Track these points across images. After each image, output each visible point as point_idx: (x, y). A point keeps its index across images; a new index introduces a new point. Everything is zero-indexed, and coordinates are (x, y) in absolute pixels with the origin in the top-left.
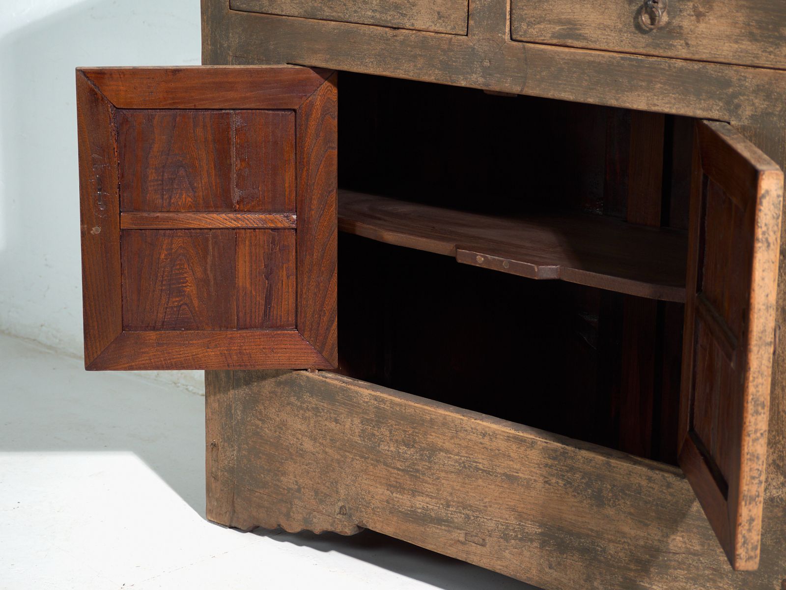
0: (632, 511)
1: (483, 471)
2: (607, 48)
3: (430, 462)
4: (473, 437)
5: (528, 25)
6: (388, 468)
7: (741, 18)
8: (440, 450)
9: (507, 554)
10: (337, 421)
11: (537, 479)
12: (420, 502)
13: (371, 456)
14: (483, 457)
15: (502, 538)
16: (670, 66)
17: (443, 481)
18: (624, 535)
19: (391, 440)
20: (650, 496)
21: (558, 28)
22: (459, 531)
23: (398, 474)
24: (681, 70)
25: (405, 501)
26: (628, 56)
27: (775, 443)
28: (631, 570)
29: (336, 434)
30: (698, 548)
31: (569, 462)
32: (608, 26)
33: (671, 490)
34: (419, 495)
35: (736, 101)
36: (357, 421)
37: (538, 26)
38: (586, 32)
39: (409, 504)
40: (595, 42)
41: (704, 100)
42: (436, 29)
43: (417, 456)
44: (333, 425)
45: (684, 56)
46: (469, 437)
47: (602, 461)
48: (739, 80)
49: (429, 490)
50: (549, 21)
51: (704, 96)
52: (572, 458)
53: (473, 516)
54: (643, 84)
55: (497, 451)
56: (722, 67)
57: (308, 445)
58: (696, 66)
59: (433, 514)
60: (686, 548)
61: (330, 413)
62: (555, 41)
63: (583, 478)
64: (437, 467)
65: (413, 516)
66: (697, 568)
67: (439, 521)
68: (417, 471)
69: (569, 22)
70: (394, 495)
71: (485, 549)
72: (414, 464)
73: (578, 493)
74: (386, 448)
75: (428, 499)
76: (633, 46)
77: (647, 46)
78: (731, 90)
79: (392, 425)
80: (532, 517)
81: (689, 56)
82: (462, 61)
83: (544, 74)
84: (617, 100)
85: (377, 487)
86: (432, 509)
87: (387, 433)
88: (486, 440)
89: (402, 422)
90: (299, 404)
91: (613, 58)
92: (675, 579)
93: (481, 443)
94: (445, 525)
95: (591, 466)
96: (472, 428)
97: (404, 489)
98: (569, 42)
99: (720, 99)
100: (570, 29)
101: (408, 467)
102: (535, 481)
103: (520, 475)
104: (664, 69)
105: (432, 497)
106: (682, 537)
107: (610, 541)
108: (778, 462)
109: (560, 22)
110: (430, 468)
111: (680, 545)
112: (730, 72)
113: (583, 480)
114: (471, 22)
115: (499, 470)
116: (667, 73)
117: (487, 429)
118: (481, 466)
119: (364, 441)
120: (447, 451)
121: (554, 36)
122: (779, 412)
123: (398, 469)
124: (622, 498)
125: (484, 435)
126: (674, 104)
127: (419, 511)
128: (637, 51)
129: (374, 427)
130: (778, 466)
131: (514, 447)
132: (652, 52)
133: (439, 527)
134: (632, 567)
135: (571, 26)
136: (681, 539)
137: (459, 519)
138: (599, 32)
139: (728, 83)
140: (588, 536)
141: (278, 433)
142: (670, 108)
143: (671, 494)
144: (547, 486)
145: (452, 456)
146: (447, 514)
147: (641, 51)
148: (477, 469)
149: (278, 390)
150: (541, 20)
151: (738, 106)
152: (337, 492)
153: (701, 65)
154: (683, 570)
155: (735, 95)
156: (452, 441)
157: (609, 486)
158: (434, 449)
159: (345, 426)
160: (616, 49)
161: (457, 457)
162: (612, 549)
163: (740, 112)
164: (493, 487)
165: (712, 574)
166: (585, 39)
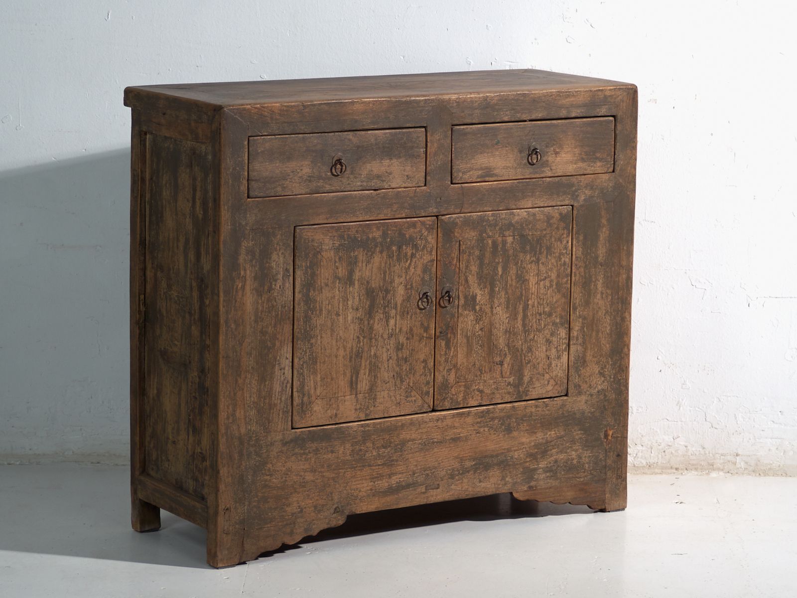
0: (527, 428)
1: (437, 442)
2: (508, 178)
3: (401, 451)
4: (431, 424)
5: (463, 174)
6: (372, 468)
7: (577, 151)
8: (409, 441)
9: (453, 487)
10: (332, 452)
11: (472, 433)
12: (394, 480)
13: (359, 465)
14: (438, 434)
15: (450, 478)
16: (543, 182)
17: (410, 460)
18: (523, 444)
19: (374, 448)
20: (537, 416)
21: (480, 172)
22: (421, 487)
23: (379, 468)
24: (549, 183)
25: (383, 484)
26: (521, 181)
27: (599, 362)
28: (527, 462)
29: (332, 460)
30: (562, 433)
31: (491, 415)
32: (509, 167)
33: (548, 408)
34: (393, 476)
35: (576, 193)
36: (348, 446)
37: (469, 173)
38: (496, 171)
39: (386, 484)
40: (502, 176)
41: (561, 196)
42: (406, 185)
43: (393, 451)
44: (330, 456)
45: (550, 175)
46: (427, 426)
47: (510, 407)
48: (578, 182)
49: (401, 469)
50: (475, 169)
51: (561, 194)
52: (493, 412)
53: (431, 473)
54: (530, 194)
55: (446, 427)
56: (569, 177)
57: (309, 477)
58: (557, 179)
59: (404, 484)
60: (557, 436)
61: (327, 448)
62: (479, 180)
63: (499, 421)
64: (407, 452)
65: (391, 491)
66: (562, 445)
67: (408, 486)
68: (393, 461)
69: (487, 168)
70: (376, 483)
71: (439, 490)
72: (390, 457)
73: (497, 431)
74: (370, 455)
75: (400, 476)
76: (523, 175)
77: (530, 173)
78: (574, 188)
79: (374, 439)
80: (469, 457)
81: (552, 175)
82: (423, 201)
83: (474, 199)
84: (516, 205)
85: (363, 483)
86: (403, 481)
87: (371, 445)
88: (439, 423)
89: (381, 434)
90: (302, 451)
91: (514, 183)
92: (551, 456)
93: (436, 426)
94: (412, 487)
95: (504, 413)
96: (430, 419)
97: (383, 476)
98: (487, 179)
99: (569, 194)
100: (488, 172)
101: (386, 461)
102: (470, 435)
103: (461, 435)
104: (540, 184)
105: (403, 473)
106: (555, 431)
107: (515, 451)
108: (601, 371)
109: (481, 169)
110: (401, 455)
111: (553, 436)
112: (574, 180)
113: (500, 423)
114: (428, 178)
115: (447, 438)
116: (542, 186)
117: (440, 416)
118: (436, 440)
119: (354, 457)
120: (414, 440)
121: (478, 177)
122: (601, 345)
123: (379, 465)
124: (522, 423)
125: (438, 420)
126: (546, 201)
127: (394, 485)
128: (525, 177)
129: (361, 445)
130: (601, 373)
131: (457, 419)
132: (533, 176)
133: (408, 490)
134: (528, 460)
135: (488, 170)
136: (554, 432)
137: (421, 479)
138: (504, 171)
139: (573, 185)
140: (502, 453)
141: (284, 478)
142: (544, 203)
143: (548, 410)
144: (478, 435)
145: (416, 442)
146: (413, 479)
147: (527, 177)
148: (433, 443)
149: (285, 449)
150: (471, 169)
151: (577, 196)
152: (332, 500)
153: (559, 178)
154: (555, 448)
155: (576, 191)
156: (417, 432)
157: (514, 420)
158: (404, 443)
159: (338, 452)
160: (514, 178)
161: (420, 441)
162: (516, 455)
163: (578, 199)
164: (444, 449)
165: (570, 444)
166: (496, 176)
